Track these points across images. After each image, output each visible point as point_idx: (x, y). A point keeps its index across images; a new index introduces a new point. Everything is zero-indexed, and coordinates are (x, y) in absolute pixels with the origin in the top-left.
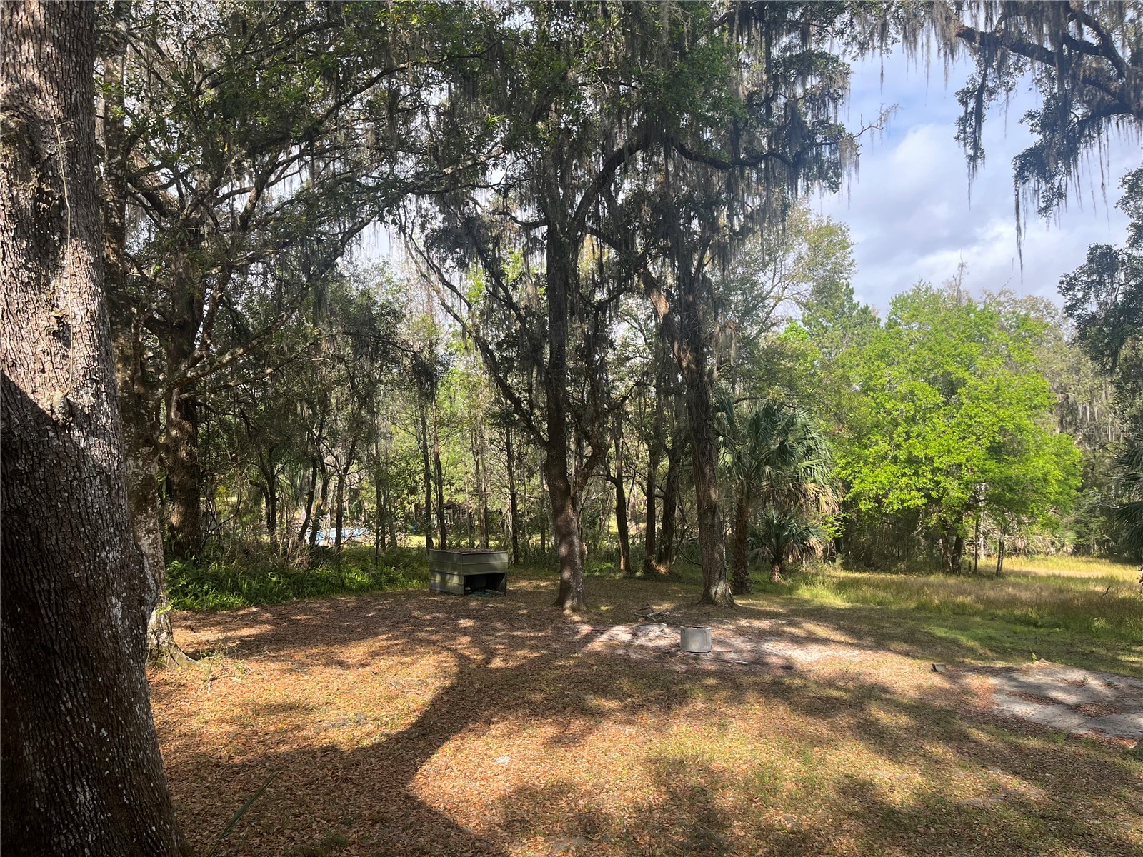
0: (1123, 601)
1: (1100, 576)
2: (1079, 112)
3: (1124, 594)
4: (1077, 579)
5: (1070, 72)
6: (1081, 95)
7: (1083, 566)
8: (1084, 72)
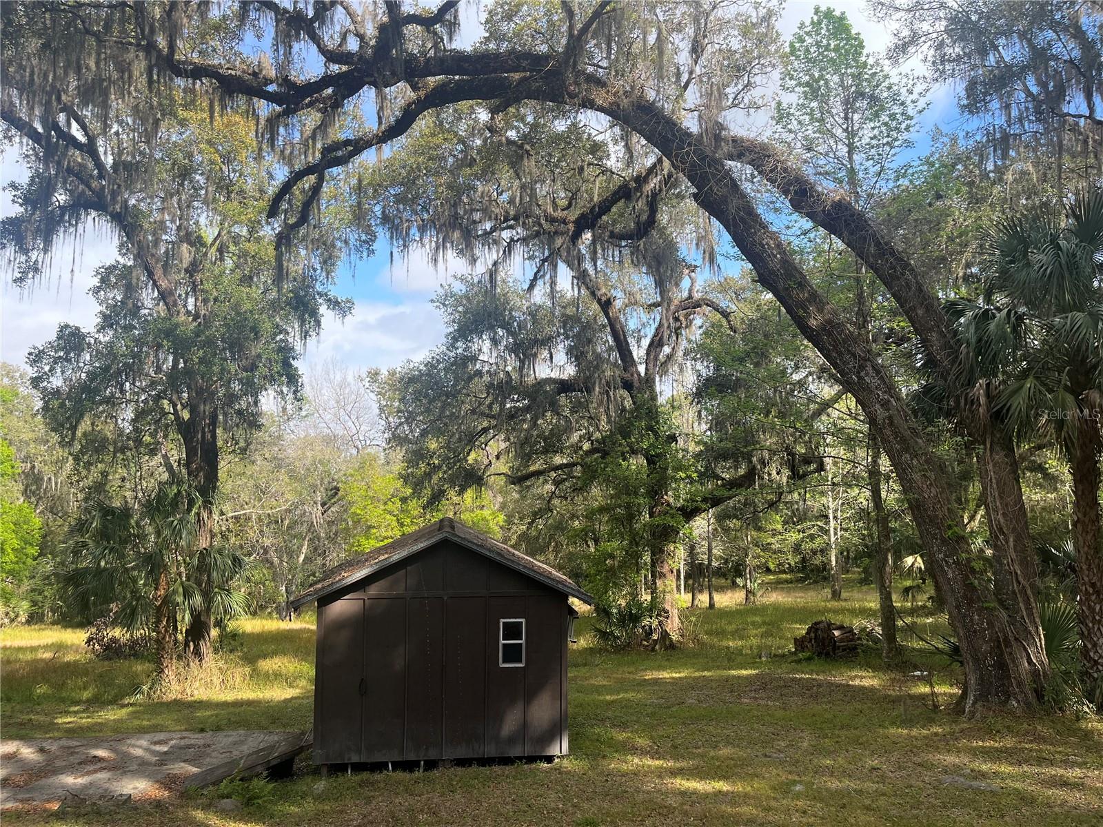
0: (68, 664)
1: (50, 642)
2: (61, 197)
3: (69, 658)
4: (27, 648)
5: (56, 158)
6: (64, 183)
7: (34, 634)
8: (69, 162)
